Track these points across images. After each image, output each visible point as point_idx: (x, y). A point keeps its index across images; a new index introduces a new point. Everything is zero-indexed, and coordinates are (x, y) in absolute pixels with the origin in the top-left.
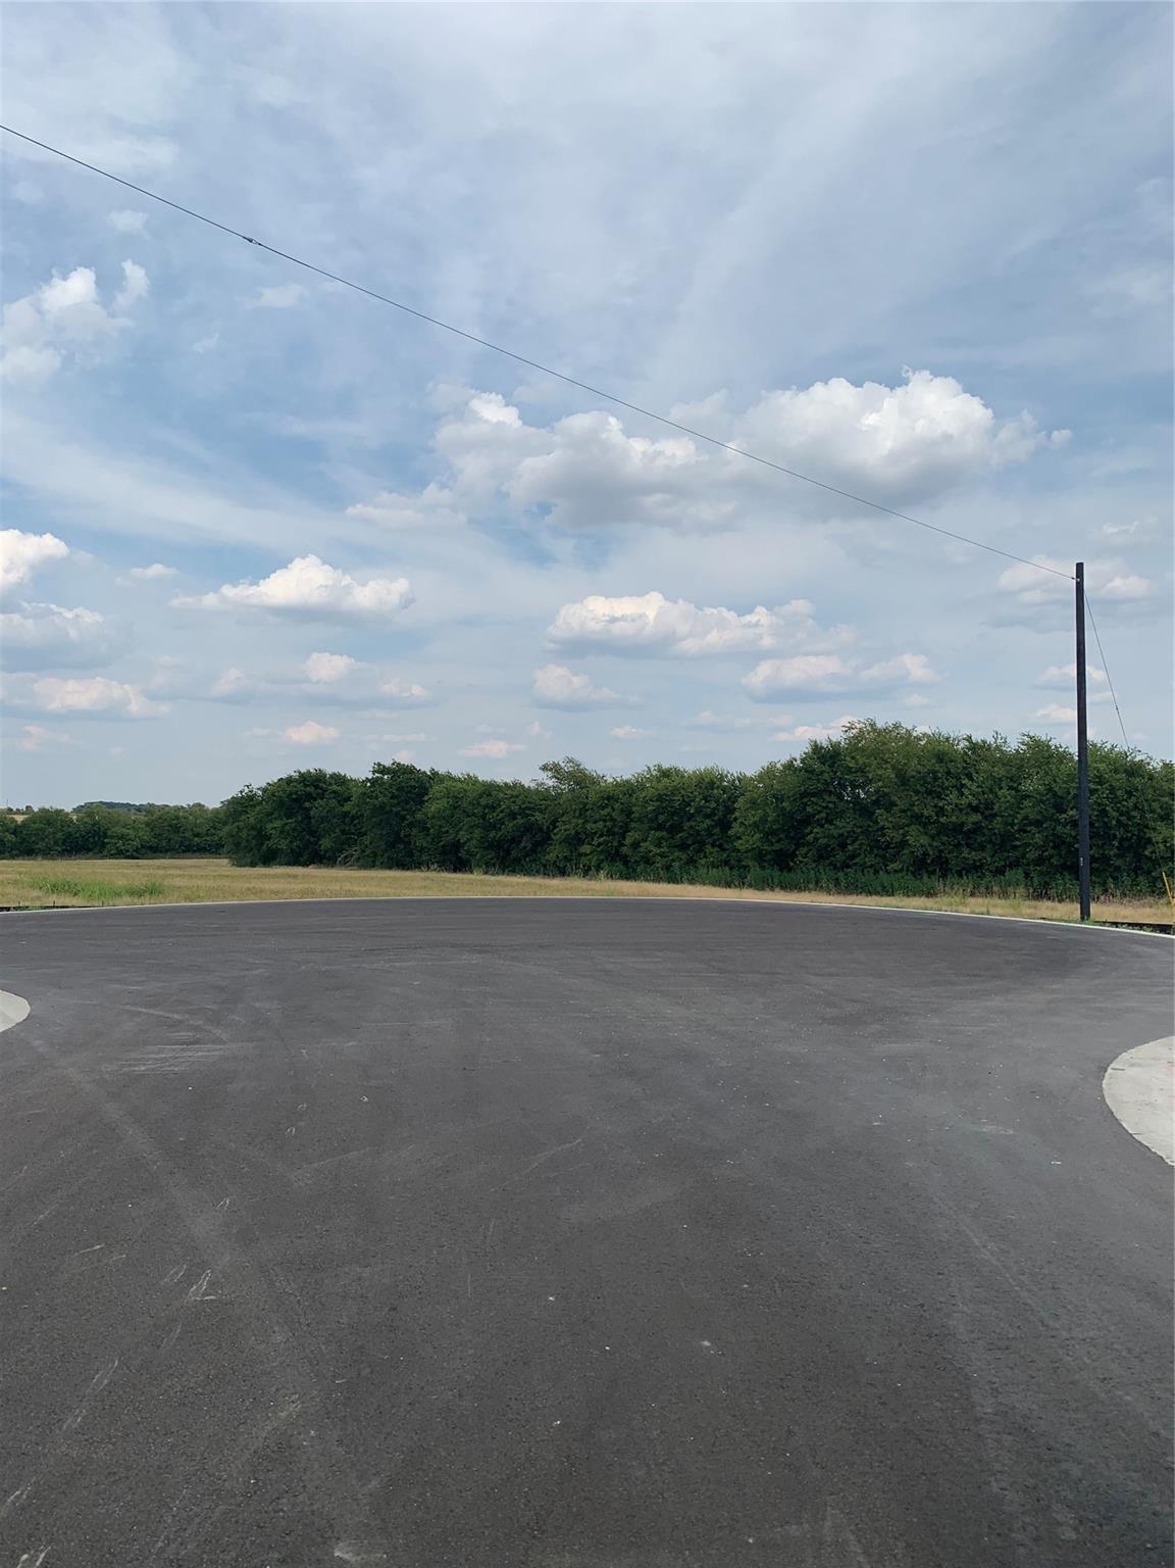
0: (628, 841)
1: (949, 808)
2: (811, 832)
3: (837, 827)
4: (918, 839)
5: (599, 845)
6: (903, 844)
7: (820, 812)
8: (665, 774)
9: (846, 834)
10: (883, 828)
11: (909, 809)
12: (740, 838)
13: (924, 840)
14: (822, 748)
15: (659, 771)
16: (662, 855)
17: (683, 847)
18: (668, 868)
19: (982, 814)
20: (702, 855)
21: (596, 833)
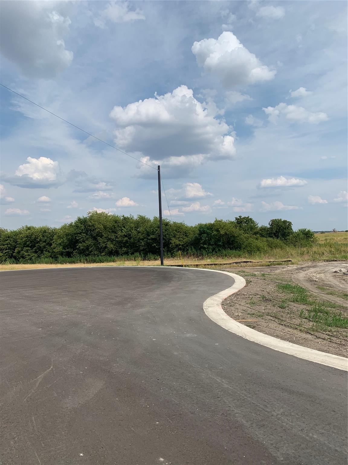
0: (16, 251)
1: (119, 236)
2: (78, 245)
3: (86, 243)
4: (110, 246)
5: (6, 253)
6: (106, 247)
7: (80, 239)
8: (29, 229)
9: (89, 245)
10: (100, 243)
11: (107, 237)
12: (55, 248)
13: (112, 246)
14: (81, 219)
15: (26, 227)
16: (29, 255)
17: (36, 252)
18: (31, 259)
19: (128, 237)
20: (42, 254)
21: (4, 249)
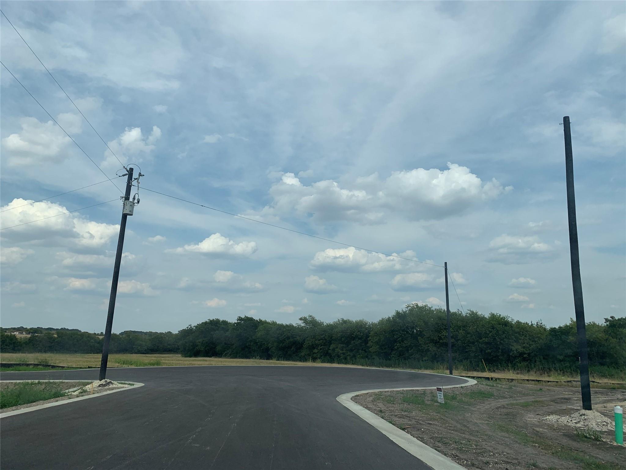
0: (331, 348)
1: (442, 337)
2: (396, 345)
3: (405, 344)
4: (433, 348)
5: (321, 349)
6: (428, 350)
7: (399, 338)
9: (408, 346)
10: (420, 344)
11: (429, 337)
12: (371, 347)
14: (400, 313)
15: (343, 321)
16: (344, 354)
17: (351, 350)
18: (346, 359)
19: (455, 339)
20: (358, 354)
21: (319, 345)
